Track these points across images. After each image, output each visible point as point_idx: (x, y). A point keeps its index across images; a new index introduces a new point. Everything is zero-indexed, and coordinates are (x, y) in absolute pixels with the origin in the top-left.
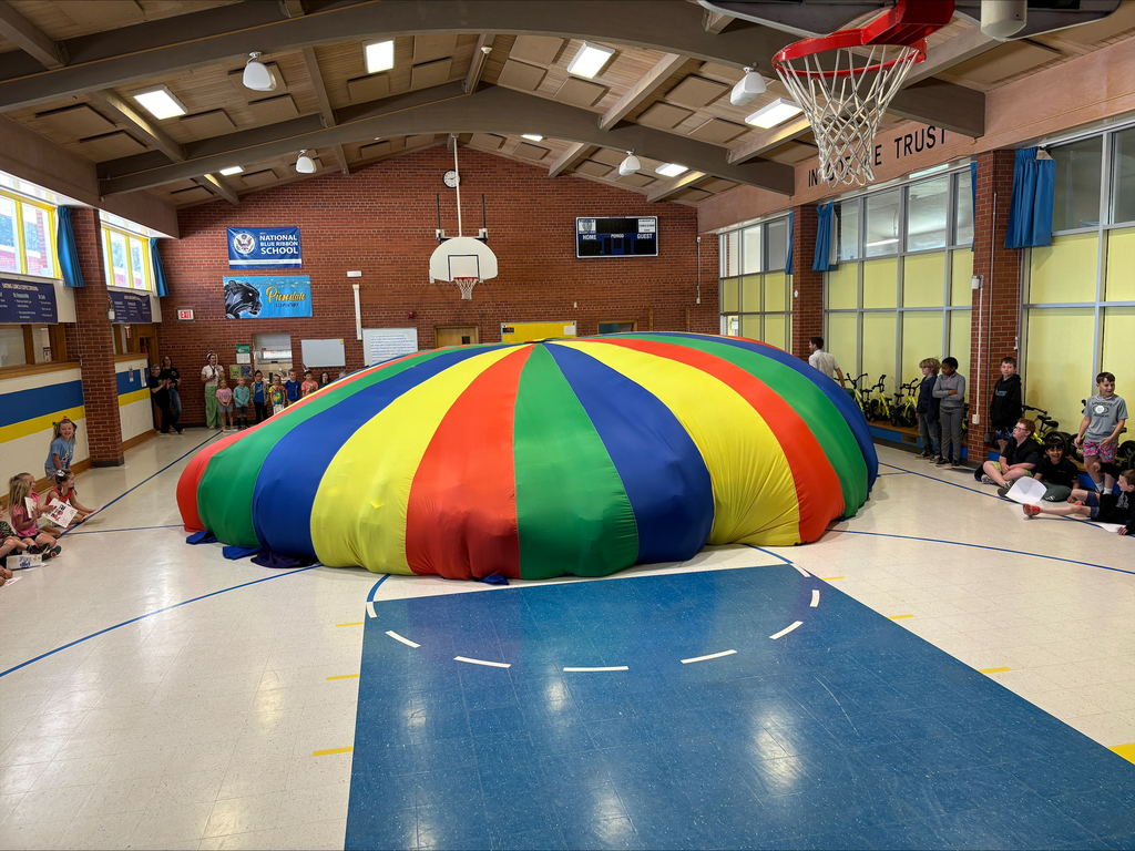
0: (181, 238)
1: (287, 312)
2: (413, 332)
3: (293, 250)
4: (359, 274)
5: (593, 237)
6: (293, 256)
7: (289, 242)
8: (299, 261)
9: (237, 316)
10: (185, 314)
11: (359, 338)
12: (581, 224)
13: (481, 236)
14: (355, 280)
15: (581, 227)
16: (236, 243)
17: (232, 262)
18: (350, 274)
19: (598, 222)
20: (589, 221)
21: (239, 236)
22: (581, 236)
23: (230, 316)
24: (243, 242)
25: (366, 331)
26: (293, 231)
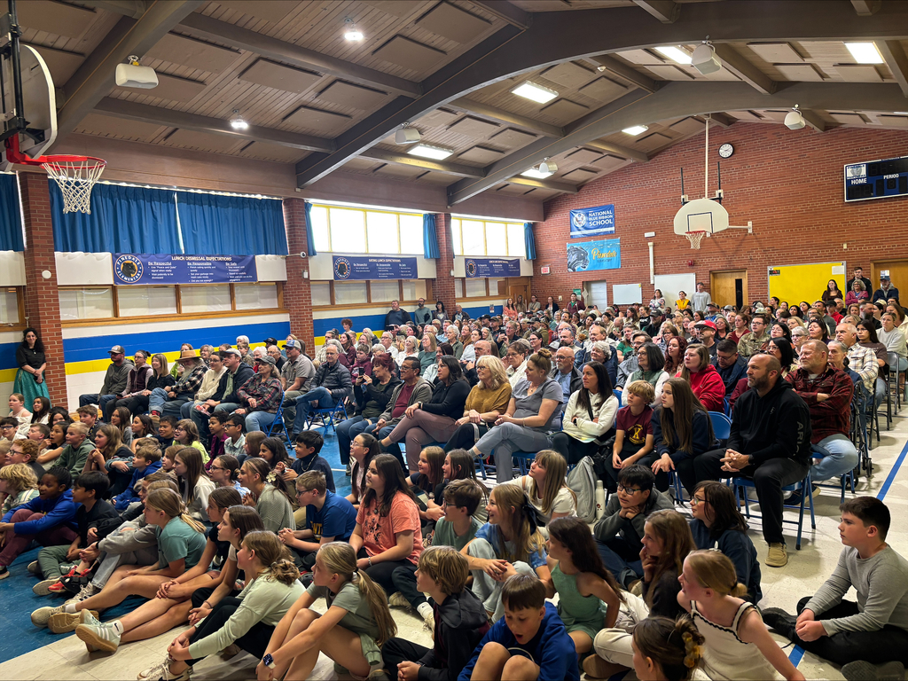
0: (544, 220)
1: (605, 266)
2: (692, 277)
3: (610, 221)
4: (653, 234)
5: (864, 181)
6: (609, 226)
7: (606, 216)
8: (613, 229)
9: (574, 270)
10: (545, 270)
11: (652, 283)
12: (849, 170)
13: (717, 196)
14: (649, 239)
15: (849, 173)
16: (575, 220)
17: (572, 234)
18: (647, 235)
19: (869, 166)
20: (859, 166)
21: (576, 215)
22: (849, 181)
23: (570, 270)
24: (580, 219)
25: (657, 277)
26: (609, 208)
